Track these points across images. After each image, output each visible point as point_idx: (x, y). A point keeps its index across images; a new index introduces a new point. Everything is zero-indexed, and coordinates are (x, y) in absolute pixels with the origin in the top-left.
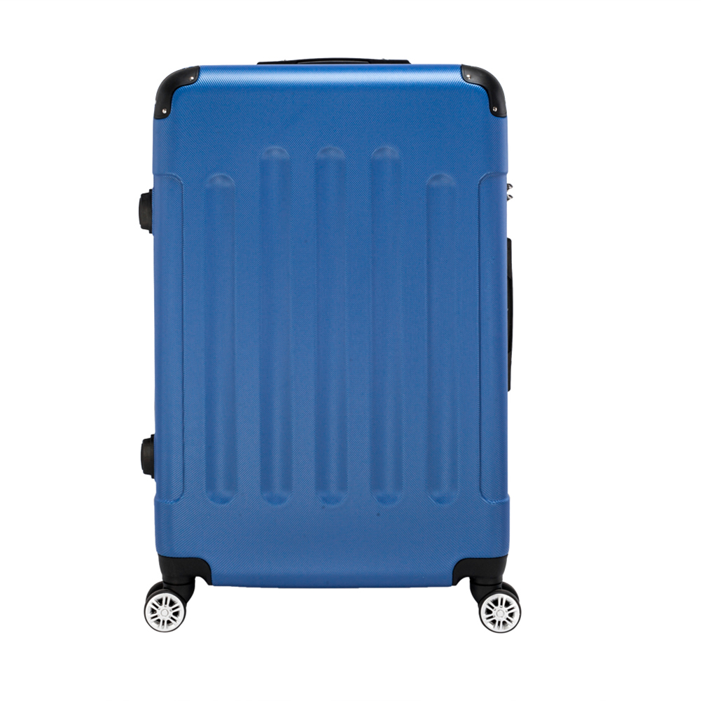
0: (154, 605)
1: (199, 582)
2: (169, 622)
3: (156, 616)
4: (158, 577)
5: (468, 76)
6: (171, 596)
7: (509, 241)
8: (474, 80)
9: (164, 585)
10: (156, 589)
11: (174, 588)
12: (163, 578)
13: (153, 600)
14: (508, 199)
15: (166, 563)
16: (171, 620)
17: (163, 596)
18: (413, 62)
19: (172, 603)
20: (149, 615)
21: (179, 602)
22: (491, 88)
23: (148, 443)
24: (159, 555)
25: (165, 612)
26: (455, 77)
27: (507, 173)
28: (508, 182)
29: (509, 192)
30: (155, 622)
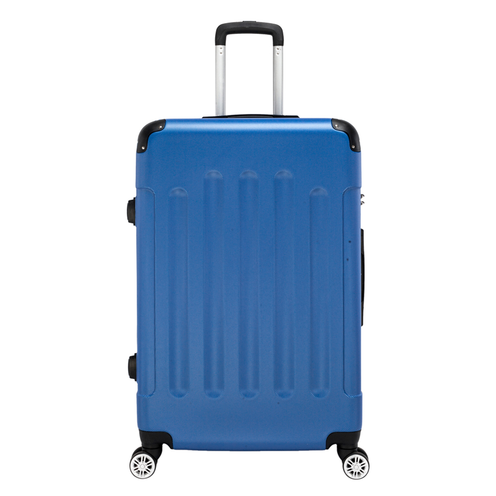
0: (136, 461)
1: (165, 447)
2: (145, 472)
3: (137, 469)
4: (139, 444)
5: (336, 126)
6: (146, 456)
7: (362, 231)
8: (339, 128)
9: (143, 449)
10: (138, 451)
11: (148, 451)
12: (142, 445)
13: (135, 458)
14: (362, 204)
15: (144, 435)
16: (147, 471)
17: (141, 456)
18: (301, 117)
19: (147, 460)
20: (133, 468)
21: (151, 460)
22: (351, 133)
23: (132, 359)
24: (139, 430)
25: (142, 466)
26: (328, 126)
27: (360, 188)
28: (361, 193)
29: (362, 200)
30: (137, 472)
